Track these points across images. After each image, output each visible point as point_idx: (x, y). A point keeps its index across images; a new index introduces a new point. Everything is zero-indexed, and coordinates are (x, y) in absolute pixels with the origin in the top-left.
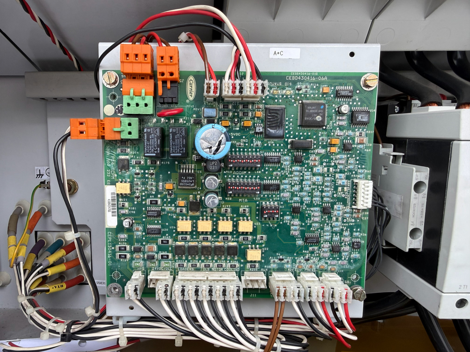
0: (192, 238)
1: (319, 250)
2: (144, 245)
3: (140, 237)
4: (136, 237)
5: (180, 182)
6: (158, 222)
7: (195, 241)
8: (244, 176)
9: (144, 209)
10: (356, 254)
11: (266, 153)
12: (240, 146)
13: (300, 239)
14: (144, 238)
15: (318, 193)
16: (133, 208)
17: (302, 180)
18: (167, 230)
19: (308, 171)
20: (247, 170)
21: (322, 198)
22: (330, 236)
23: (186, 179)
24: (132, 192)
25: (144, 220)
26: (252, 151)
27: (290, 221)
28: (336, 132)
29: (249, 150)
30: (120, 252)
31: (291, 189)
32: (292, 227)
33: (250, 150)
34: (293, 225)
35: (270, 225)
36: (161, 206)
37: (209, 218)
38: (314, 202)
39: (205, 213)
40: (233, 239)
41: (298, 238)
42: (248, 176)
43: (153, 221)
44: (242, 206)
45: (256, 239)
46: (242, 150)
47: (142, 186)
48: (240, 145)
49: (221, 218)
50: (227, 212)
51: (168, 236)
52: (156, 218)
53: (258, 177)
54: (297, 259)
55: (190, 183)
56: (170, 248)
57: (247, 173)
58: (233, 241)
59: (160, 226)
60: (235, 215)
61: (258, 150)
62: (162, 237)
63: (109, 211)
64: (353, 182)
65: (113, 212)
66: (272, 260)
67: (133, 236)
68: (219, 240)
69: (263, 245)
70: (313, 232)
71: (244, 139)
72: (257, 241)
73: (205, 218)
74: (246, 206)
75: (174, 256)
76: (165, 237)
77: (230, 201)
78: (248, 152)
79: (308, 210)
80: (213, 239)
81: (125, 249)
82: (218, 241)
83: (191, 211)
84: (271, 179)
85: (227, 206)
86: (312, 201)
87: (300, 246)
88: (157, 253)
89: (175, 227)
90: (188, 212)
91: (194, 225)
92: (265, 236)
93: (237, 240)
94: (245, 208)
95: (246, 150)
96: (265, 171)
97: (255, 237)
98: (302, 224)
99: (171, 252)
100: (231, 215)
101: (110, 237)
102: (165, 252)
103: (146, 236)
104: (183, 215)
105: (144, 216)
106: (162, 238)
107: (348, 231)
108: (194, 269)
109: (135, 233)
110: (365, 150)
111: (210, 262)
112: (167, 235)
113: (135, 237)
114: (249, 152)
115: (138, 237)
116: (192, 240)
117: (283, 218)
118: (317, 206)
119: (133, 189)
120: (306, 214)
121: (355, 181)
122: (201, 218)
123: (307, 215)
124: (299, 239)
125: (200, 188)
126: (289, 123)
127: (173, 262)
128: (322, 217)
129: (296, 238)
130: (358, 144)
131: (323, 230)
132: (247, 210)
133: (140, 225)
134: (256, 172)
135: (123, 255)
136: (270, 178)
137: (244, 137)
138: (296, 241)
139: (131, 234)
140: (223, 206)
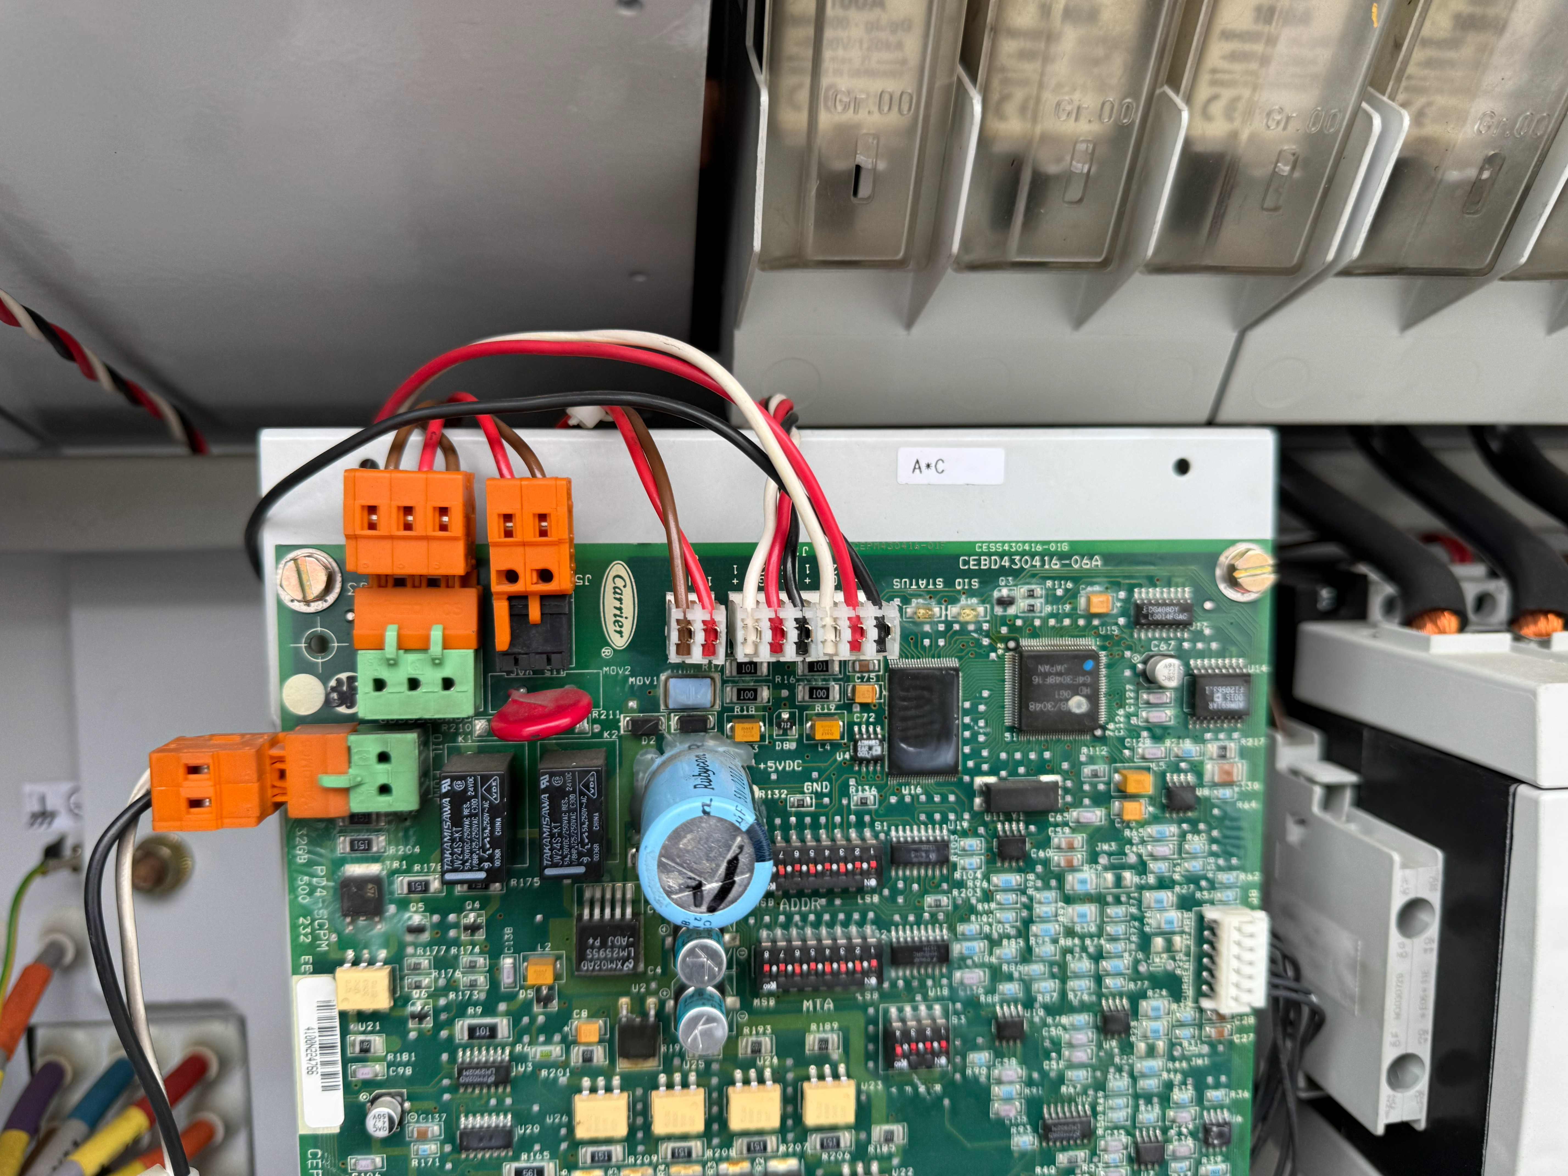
0: (632, 1151)
1: (1091, 1161)
3: (434, 1162)
4: (419, 1163)
5: (581, 957)
6: (501, 1101)
7: (643, 1164)
8: (819, 917)
9: (445, 1057)
10: (1216, 1162)
11: (897, 831)
12: (803, 806)
13: (1026, 1130)
14: (449, 1166)
15: (1084, 965)
16: (405, 1057)
17: (1028, 922)
18: (537, 1129)
19: (1047, 887)
20: (830, 894)
21: (1098, 979)
22: (1129, 1110)
23: (603, 945)
24: (400, 999)
25: (446, 1097)
26: (845, 826)
27: (989, 1068)
28: (1140, 745)
29: (833, 819)
31: (991, 953)
32: (996, 1090)
33: (838, 819)
34: (999, 1082)
36: (513, 1045)
37: (692, 1077)
38: (1071, 996)
39: (677, 1061)
41: (1017, 1126)
42: (834, 917)
43: (483, 1102)
44: (813, 1027)
45: (869, 1141)
46: (808, 820)
47: (435, 974)
48: (801, 804)
49: (738, 1074)
50: (760, 1051)
51: (541, 1152)
52: (493, 1090)
53: (871, 915)
55: (618, 959)
57: (830, 903)
58: (786, 1155)
59: (509, 1116)
60: (789, 1062)
61: (867, 818)
62: (516, 1158)
63: (310, 1071)
64: (1201, 918)
65: (325, 1075)
67: (406, 1159)
68: (733, 1153)
69: (895, 1161)
70: (1071, 1100)
71: (816, 781)
72: (871, 1149)
73: (677, 1077)
74: (828, 1026)
76: (529, 1157)
77: (768, 1012)
78: (830, 827)
79: (1049, 1026)
80: (709, 1153)
82: (728, 1159)
83: (626, 1054)
84: (919, 922)
85: (761, 1029)
86: (1063, 994)
87: (1023, 1154)
89: (565, 1119)
90: (612, 1062)
91: (639, 1106)
92: (899, 1130)
93: (798, 1148)
94: (824, 1032)
95: (823, 820)
96: (895, 892)
97: (863, 1136)
98: (1030, 1077)
100: (775, 1060)
101: (317, 1168)
103: (455, 1156)
104: (594, 1074)
105: (446, 1082)
106: (519, 1161)
107: (1189, 1087)
109: (413, 1148)
110: (1240, 805)
112: (537, 1147)
113: (414, 1163)
114: (834, 826)
115: (426, 1163)
116: (631, 1160)
117: (964, 1058)
118: (1083, 1008)
119: (402, 988)
120: (1045, 1038)
121: (1210, 913)
122: (663, 1078)
123: (1047, 1044)
124: (1021, 1129)
125: (659, 970)
126: (975, 721)
128: (1100, 1047)
129: (1012, 1125)
130: (1214, 785)
131: (1104, 1090)
132: (834, 1038)
133: (433, 1118)
134: (863, 898)
136: (911, 918)
137: (815, 775)
138: (1009, 1136)
139: (396, 1151)
140: (746, 1030)
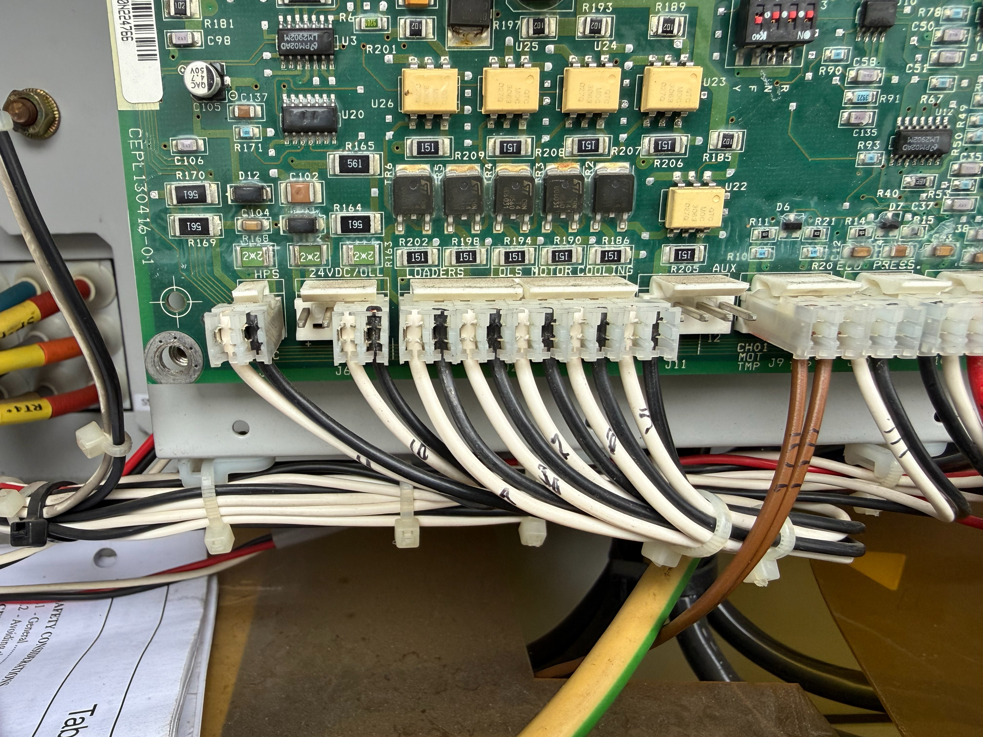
0: (458, 146)
1: (939, 188)
2: (275, 181)
3: (257, 148)
4: (242, 148)
6: (324, 81)
7: (470, 161)
9: (265, 25)
13: (874, 144)
14: (272, 152)
16: (223, 23)
18: (362, 114)
25: (268, 72)
27: (845, 67)
30: (183, 211)
32: (849, 95)
34: (856, 83)
35: (762, 86)
36: (336, 13)
37: (525, 59)
39: (509, 40)
40: (614, 150)
41: (866, 139)
44: (659, 6)
45: (704, 147)
49: (572, 58)
50: (599, 31)
51: (366, 141)
52: (316, 66)
54: (853, 222)
56: (375, 192)
58: (617, 158)
59: (333, 96)
60: (629, 47)
62: (341, 146)
63: (125, 37)
65: (140, 41)
66: (756, 233)
67: (228, 141)
68: (563, 153)
69: (730, 172)
70: (930, 110)
72: (706, 157)
73: (509, 58)
74: (674, 6)
75: (389, 221)
76: (354, 147)
79: (921, 19)
80: (538, 152)
81: (202, 199)
82: (557, 159)
85: (601, 7)
87: (868, 172)
88: (326, 211)
89: (391, 104)
91: (468, 93)
92: (738, 134)
93: (631, 150)
94: (670, 11)
97: (699, 141)
98: (888, 80)
99: (380, 206)
100: (614, 45)
101: (139, 149)
102: (355, 206)
103: (279, 141)
104: (422, 50)
105: (267, 55)
106: (344, 150)
108: (465, 271)
109: (235, 129)
111: (524, 243)
112: (362, 135)
113: (237, 147)
115: (249, 147)
116: (458, 155)
117: (819, 54)
120: (914, 34)
122: (495, 59)
123: (914, 40)
124: (869, 144)
127: (388, 247)
128: (973, 48)
129: (860, 139)
131: (968, 103)
133: (255, 97)
135: (196, 220)
138: (855, 151)
139: (217, 133)
140: (585, 7)
